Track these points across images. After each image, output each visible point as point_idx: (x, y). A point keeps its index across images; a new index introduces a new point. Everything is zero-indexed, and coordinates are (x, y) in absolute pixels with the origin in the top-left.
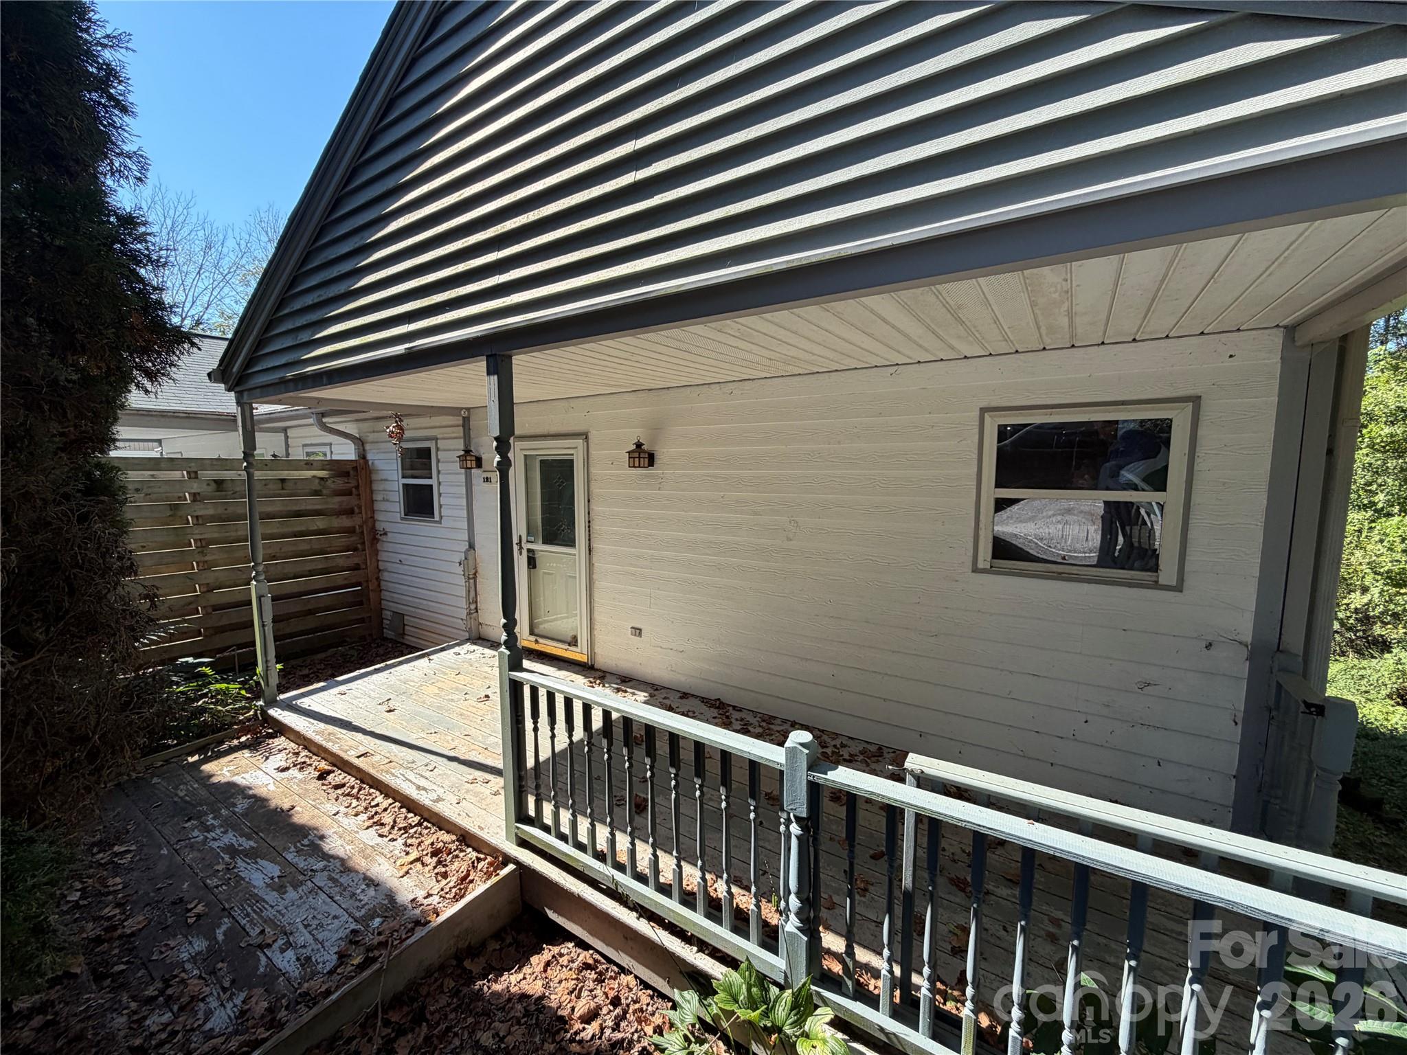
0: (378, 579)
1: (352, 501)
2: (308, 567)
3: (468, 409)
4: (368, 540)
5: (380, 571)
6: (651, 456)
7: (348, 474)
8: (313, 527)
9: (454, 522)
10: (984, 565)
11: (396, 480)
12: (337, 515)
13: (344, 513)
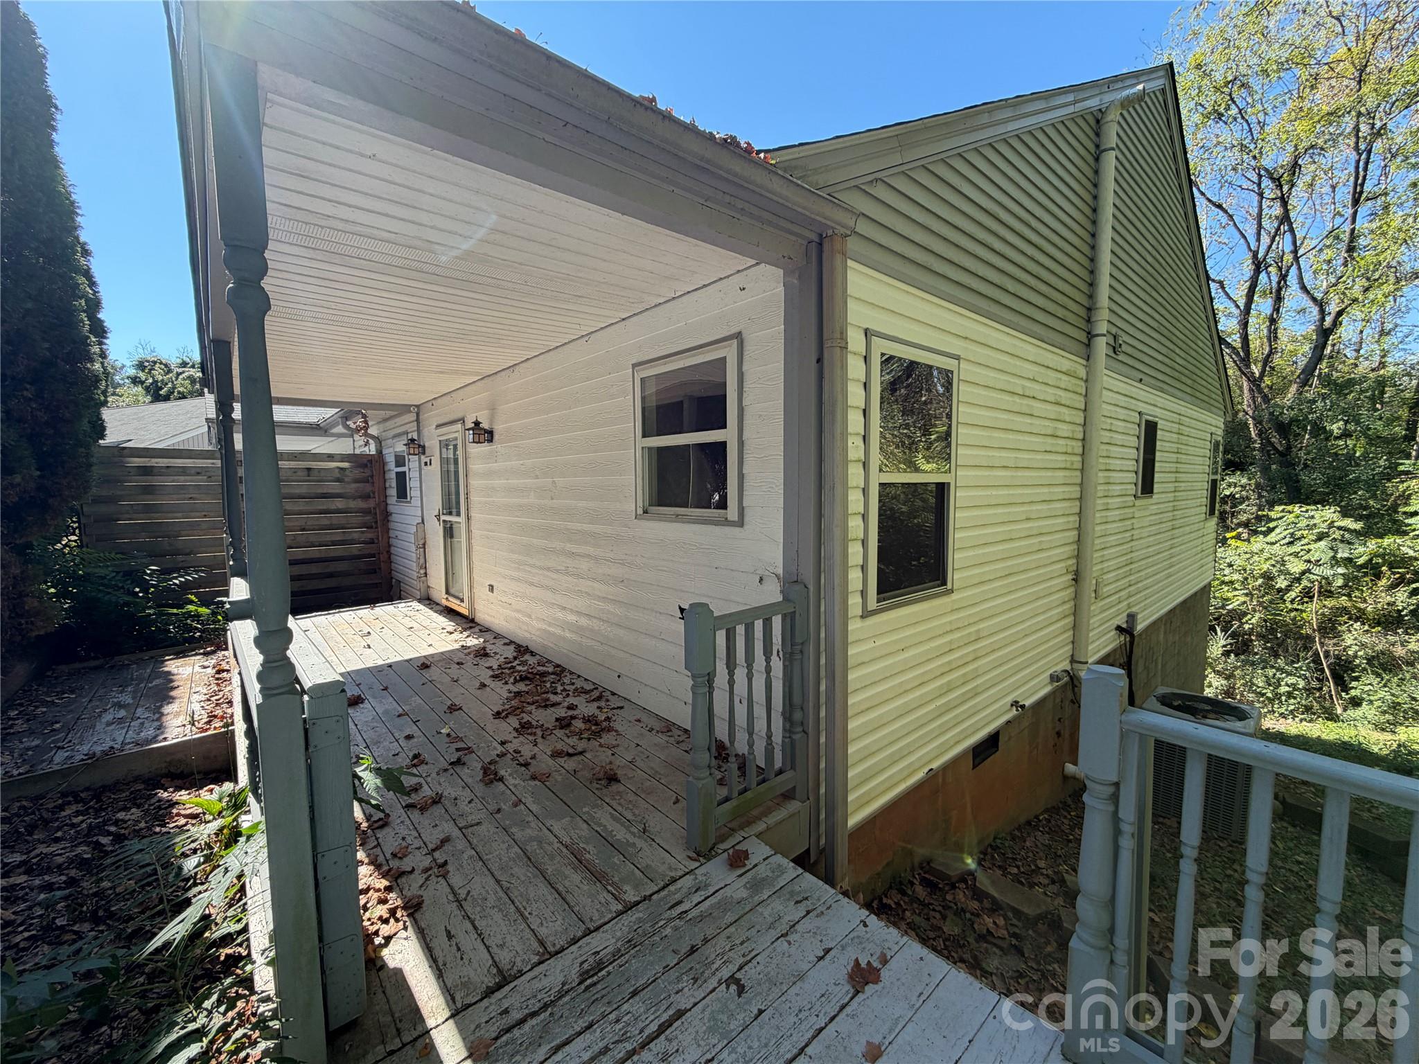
0: (389, 552)
1: (367, 488)
2: (328, 538)
3: (416, 406)
4: (380, 520)
5: (390, 546)
6: (491, 433)
7: (365, 466)
8: (333, 507)
9: (416, 502)
10: (640, 511)
11: (393, 470)
12: (354, 498)
13: (360, 497)
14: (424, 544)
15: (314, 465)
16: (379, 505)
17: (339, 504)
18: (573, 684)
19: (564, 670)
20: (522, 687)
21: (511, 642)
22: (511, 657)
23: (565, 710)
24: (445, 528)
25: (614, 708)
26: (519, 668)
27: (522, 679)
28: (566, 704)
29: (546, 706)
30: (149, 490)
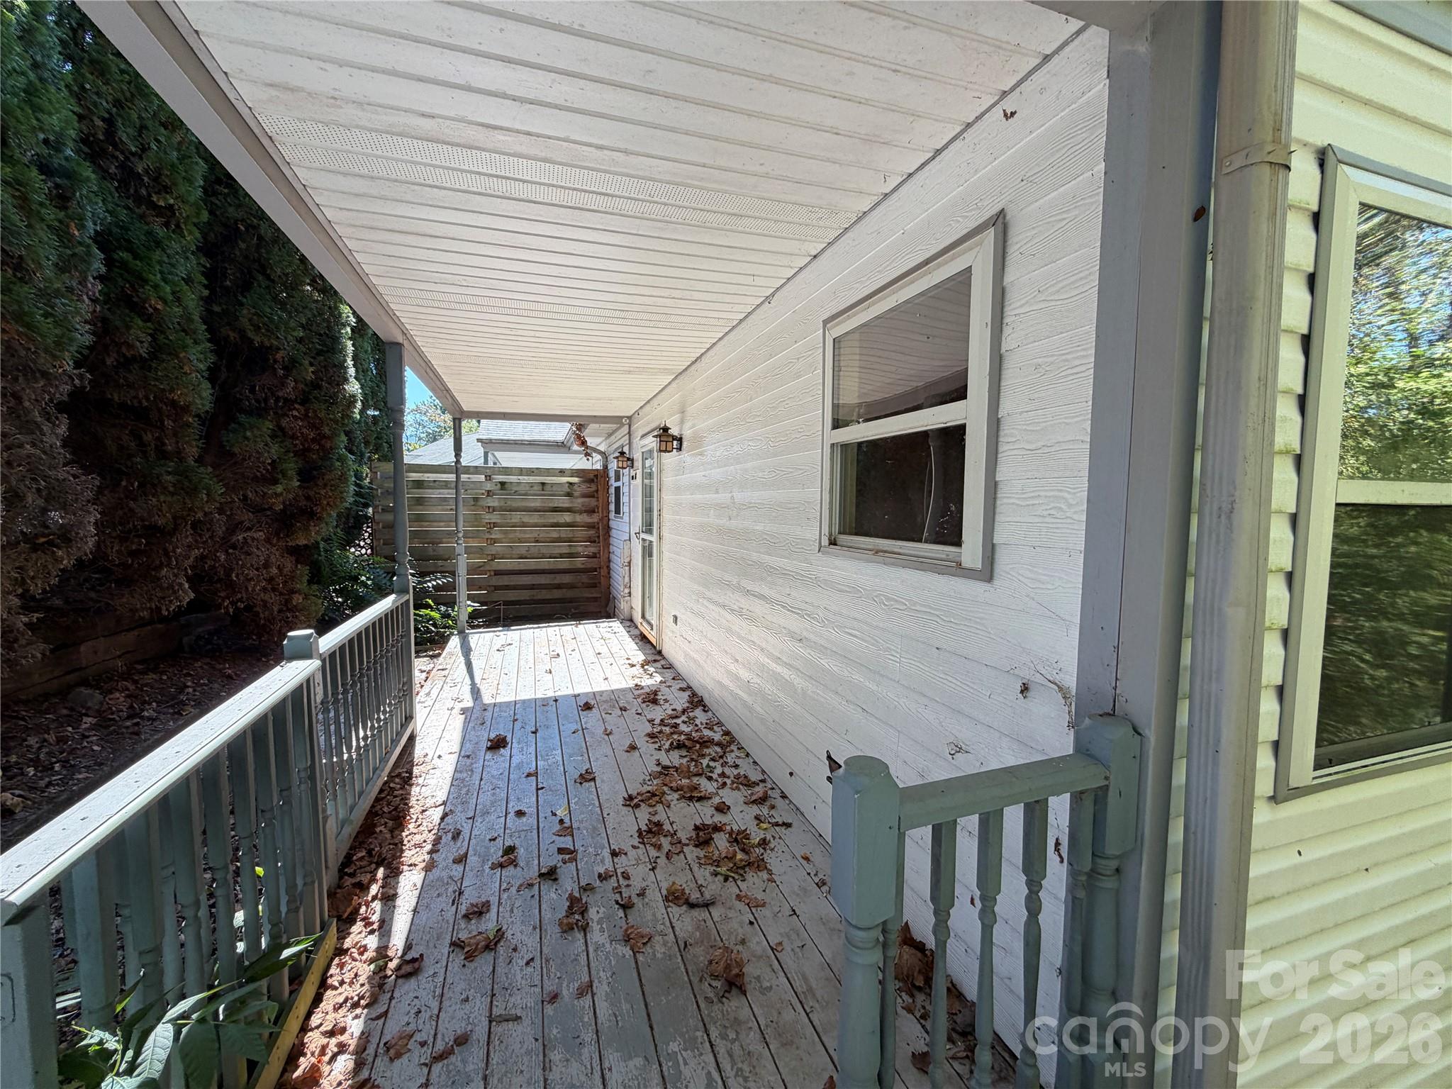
0: (608, 567)
1: (593, 502)
2: (557, 551)
3: (628, 417)
4: (601, 534)
5: (609, 561)
6: (680, 440)
7: (591, 481)
8: (562, 521)
9: (626, 518)
10: (825, 542)
11: (613, 484)
12: (581, 512)
13: (585, 511)
14: (629, 563)
15: (548, 480)
16: (601, 520)
17: (567, 517)
18: (736, 766)
19: (733, 740)
20: (675, 758)
21: (689, 687)
22: (680, 708)
23: (712, 811)
24: (644, 548)
25: (777, 824)
26: (683, 728)
27: (680, 746)
28: (716, 800)
29: (691, 799)
30: (420, 501)
